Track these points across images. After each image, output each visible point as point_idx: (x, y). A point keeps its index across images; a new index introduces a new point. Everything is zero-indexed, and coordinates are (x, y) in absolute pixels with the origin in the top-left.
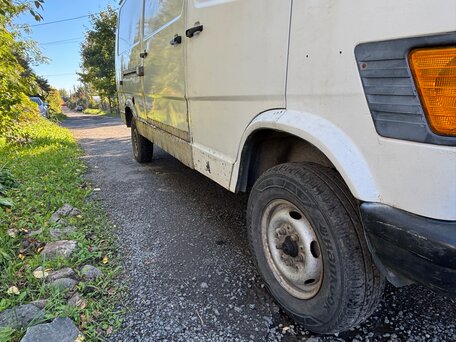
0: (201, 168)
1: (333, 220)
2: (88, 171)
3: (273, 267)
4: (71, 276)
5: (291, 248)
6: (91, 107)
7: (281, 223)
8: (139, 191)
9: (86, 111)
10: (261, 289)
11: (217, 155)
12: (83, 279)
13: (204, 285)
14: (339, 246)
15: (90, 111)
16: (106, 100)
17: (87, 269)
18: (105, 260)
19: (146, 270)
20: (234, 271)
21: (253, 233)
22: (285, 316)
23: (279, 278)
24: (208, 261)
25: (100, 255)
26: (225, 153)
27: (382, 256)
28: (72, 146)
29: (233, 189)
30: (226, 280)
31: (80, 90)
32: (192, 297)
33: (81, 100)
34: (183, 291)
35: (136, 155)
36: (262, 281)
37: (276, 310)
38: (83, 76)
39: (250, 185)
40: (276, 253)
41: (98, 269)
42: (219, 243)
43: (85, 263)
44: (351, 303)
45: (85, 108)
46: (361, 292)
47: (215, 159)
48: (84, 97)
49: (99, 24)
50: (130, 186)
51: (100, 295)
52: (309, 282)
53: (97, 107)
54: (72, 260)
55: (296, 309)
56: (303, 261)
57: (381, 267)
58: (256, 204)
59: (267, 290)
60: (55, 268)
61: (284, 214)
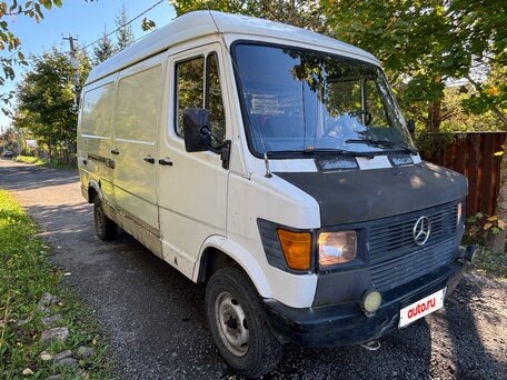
0: (169, 260)
1: (253, 307)
2: (52, 253)
3: (223, 336)
4: (72, 356)
5: (233, 324)
6: (24, 154)
7: (227, 307)
8: (108, 273)
9: (19, 158)
10: (215, 353)
11: (183, 254)
12: (82, 358)
13: (174, 354)
14: (256, 321)
15: (23, 158)
16: (46, 147)
17: (82, 350)
18: (94, 342)
19: (128, 346)
20: (195, 342)
21: (209, 314)
22: (231, 370)
23: (226, 344)
24: (177, 336)
25: (89, 337)
26: (189, 254)
27: (274, 326)
28: (24, 220)
29: (195, 280)
30: (191, 349)
31: (9, 132)
32: (166, 364)
33: (10, 143)
34: (159, 360)
35: (100, 233)
36: (216, 347)
37: (225, 366)
38: (17, 119)
39: (207, 279)
40: (224, 327)
41: (90, 349)
42: (184, 320)
43: (79, 345)
44: (264, 356)
45: (16, 155)
46: (269, 348)
47: (182, 257)
48: (14, 141)
49: (41, 66)
50: (98, 269)
51: (98, 368)
52: (243, 345)
53: (32, 154)
54: (69, 343)
55: (237, 364)
56: (240, 332)
57: (275, 333)
58: (211, 293)
59: (219, 353)
60: (57, 351)
61: (228, 301)
